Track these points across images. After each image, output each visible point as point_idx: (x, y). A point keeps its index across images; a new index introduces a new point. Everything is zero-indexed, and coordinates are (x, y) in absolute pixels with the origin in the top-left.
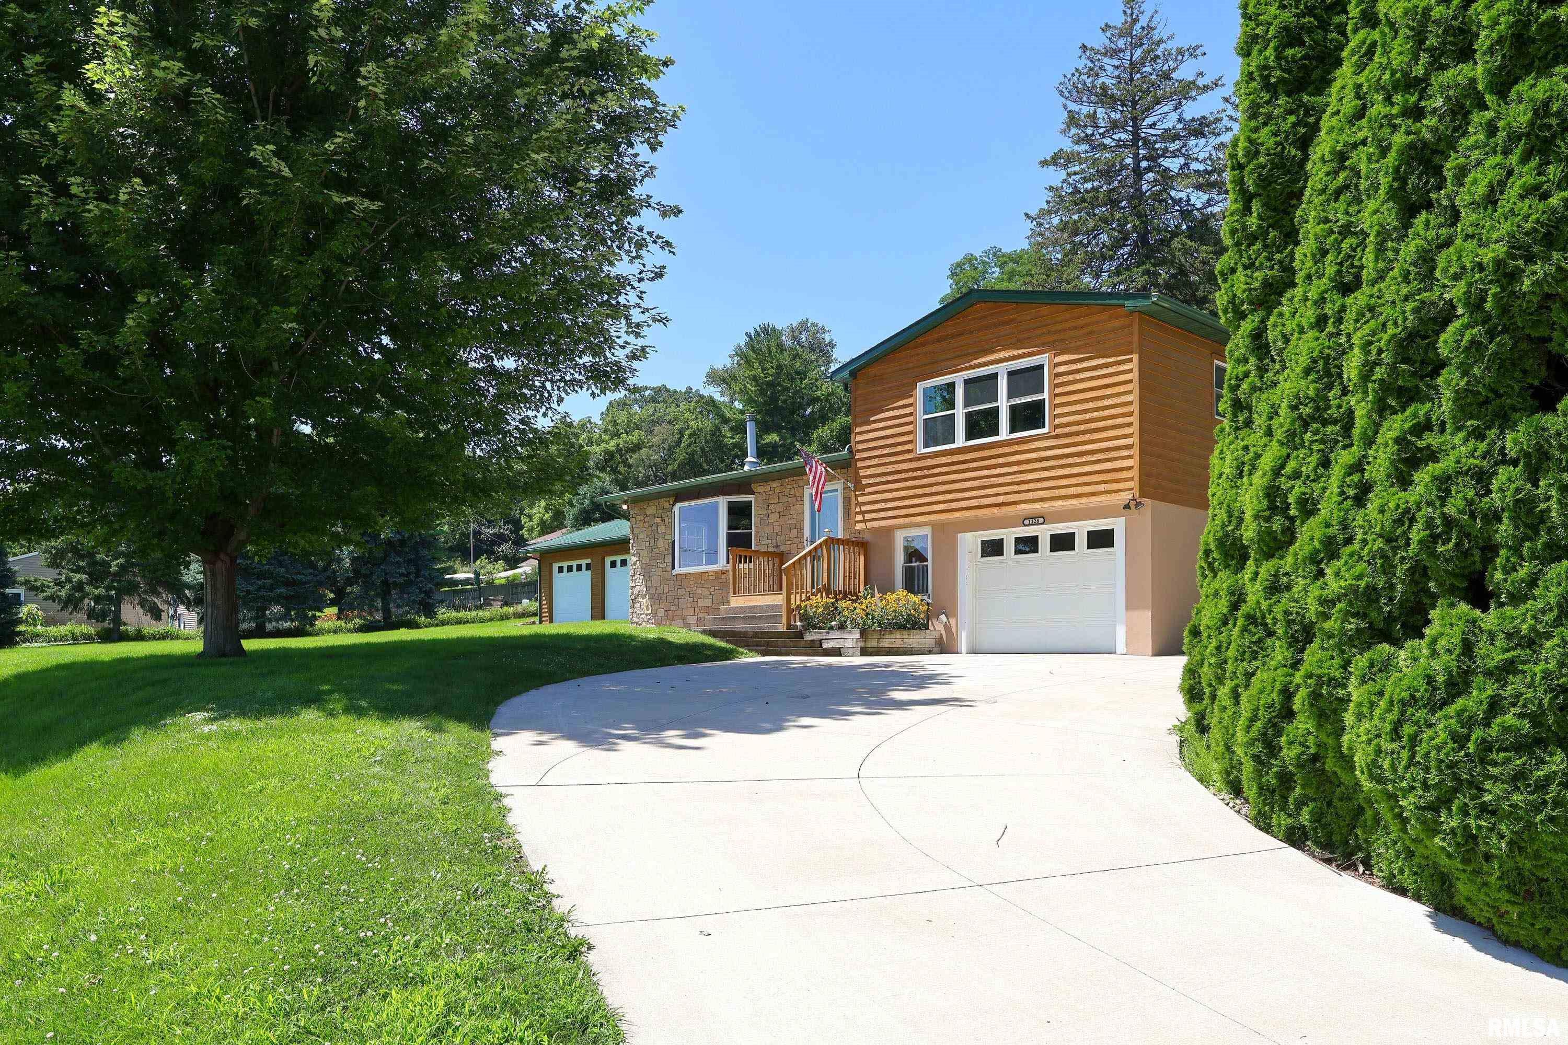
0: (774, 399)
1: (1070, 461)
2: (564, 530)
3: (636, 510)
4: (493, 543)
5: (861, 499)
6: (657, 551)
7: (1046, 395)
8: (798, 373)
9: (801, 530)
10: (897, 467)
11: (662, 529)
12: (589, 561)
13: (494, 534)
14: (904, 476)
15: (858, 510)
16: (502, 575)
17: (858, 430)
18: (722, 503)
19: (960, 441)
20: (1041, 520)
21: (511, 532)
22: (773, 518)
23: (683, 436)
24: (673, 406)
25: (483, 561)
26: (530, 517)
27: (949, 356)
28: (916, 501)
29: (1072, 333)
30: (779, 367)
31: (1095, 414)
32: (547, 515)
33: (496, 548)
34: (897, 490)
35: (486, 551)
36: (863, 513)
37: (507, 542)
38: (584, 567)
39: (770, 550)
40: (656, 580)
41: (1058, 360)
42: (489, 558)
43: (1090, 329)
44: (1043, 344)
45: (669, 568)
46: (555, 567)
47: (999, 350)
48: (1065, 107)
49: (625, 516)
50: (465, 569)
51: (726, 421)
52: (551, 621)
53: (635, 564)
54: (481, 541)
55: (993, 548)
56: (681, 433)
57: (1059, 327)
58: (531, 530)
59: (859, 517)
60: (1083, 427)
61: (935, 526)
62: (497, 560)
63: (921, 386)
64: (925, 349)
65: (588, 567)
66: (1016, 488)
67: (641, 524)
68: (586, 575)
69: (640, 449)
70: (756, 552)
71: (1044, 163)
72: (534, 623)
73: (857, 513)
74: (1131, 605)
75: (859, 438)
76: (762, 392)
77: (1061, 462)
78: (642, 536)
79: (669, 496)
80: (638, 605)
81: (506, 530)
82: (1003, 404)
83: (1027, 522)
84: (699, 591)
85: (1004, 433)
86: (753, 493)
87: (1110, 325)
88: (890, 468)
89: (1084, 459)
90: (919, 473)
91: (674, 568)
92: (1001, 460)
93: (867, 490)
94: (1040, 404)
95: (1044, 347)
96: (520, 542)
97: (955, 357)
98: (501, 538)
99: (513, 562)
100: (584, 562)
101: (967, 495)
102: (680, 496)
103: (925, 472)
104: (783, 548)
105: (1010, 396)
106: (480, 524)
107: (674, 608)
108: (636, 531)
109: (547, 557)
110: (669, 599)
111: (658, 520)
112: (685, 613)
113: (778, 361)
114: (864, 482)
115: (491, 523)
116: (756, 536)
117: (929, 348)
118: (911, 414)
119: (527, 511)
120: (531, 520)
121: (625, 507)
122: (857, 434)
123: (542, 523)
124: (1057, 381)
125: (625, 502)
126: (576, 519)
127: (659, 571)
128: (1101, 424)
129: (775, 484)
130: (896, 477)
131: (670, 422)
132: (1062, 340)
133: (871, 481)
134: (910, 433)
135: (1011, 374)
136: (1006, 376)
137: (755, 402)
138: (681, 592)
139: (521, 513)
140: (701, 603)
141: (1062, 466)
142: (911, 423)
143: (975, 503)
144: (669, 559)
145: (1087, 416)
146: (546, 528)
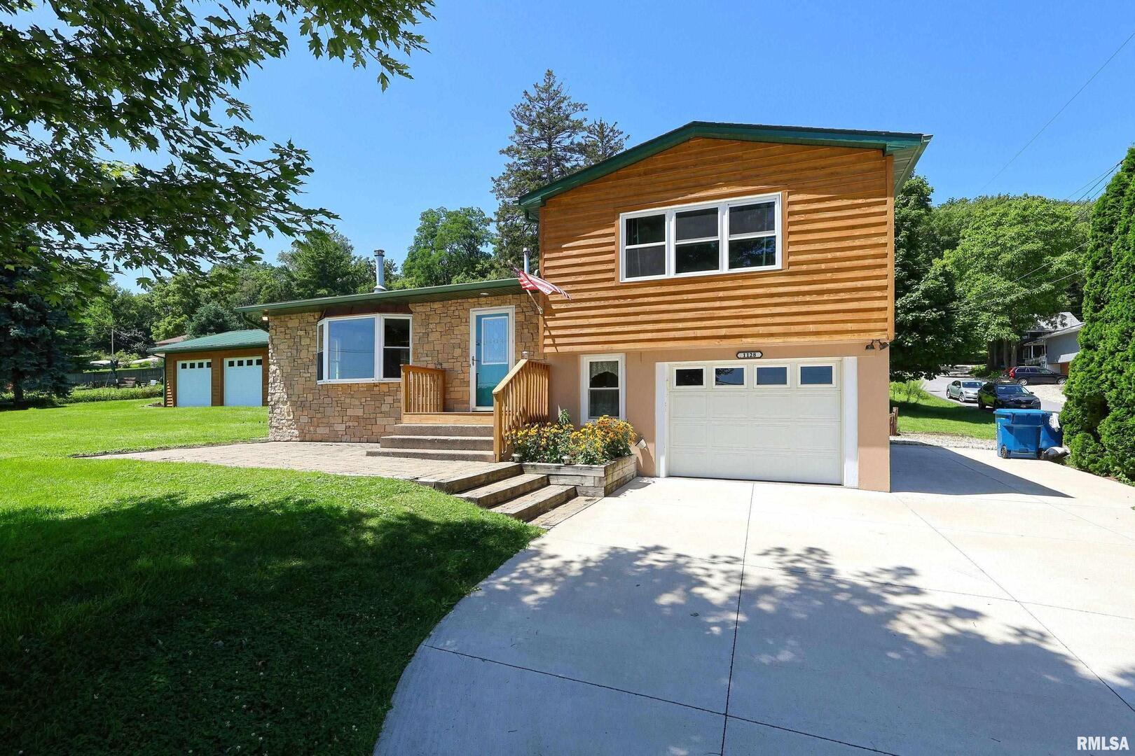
0: (323, 270)
1: (808, 298)
2: (185, 337)
3: (276, 323)
4: (129, 342)
5: (550, 324)
6: (299, 361)
7: (778, 232)
8: (338, 258)
9: (466, 350)
10: (594, 294)
11: (305, 342)
12: (210, 361)
13: (130, 336)
14: (602, 304)
15: (547, 333)
16: (136, 362)
17: (546, 256)
18: (379, 320)
19: (670, 272)
20: (758, 355)
21: (143, 335)
22: (432, 337)
23: (262, 288)
24: (256, 271)
25: (121, 353)
26: (157, 328)
27: (659, 189)
28: (618, 329)
29: (809, 173)
30: (327, 253)
31: (838, 254)
32: (170, 327)
33: (132, 345)
34: (594, 317)
35: (124, 347)
36: (553, 337)
37: (140, 342)
38: (205, 365)
39: (430, 366)
40: (298, 389)
41: (792, 198)
42: (126, 351)
43: (832, 170)
44: (776, 183)
45: (314, 378)
46: (179, 364)
47: (722, 186)
48: (515, 123)
49: (265, 326)
50: (108, 357)
51: (294, 280)
52: (175, 405)
53: (275, 372)
54: (121, 341)
55: (689, 378)
56: (261, 286)
57: (794, 166)
58: (158, 336)
59: (548, 341)
60: (823, 266)
61: (628, 353)
62: (132, 353)
63: (624, 217)
64: (626, 181)
65: (209, 365)
66: (740, 322)
67: (282, 336)
68: (207, 372)
69: (235, 293)
70: (412, 367)
71: (502, 152)
72: (159, 404)
73: (545, 337)
74: (864, 441)
75: (548, 264)
76: (316, 266)
77: (796, 299)
78: (281, 347)
79: (314, 311)
80: (278, 411)
81: (139, 334)
82: (724, 237)
83: (741, 355)
84: (348, 401)
85: (724, 267)
86: (411, 313)
87: (858, 167)
88: (586, 295)
89: (825, 297)
90: (622, 302)
91: (320, 377)
92: (721, 294)
93: (558, 315)
94: (771, 241)
95: (774, 185)
96: (151, 343)
97: (667, 191)
98: (136, 339)
99: (144, 355)
100: (205, 362)
101: (680, 325)
102: (327, 311)
103: (629, 301)
104: (445, 366)
105: (732, 231)
106: (120, 330)
107: (319, 416)
108: (275, 342)
109: (173, 356)
110: (314, 407)
111: (302, 333)
112: (332, 421)
113: (327, 249)
114: (554, 307)
115: (127, 330)
116: (414, 354)
117: (635, 180)
118: (613, 244)
119: (155, 324)
120: (158, 329)
121: (265, 319)
122: (546, 260)
123: (166, 331)
124: (792, 219)
125: (266, 314)
126: (195, 329)
127: (302, 381)
128: (848, 264)
129: (437, 305)
130: (593, 304)
131: (253, 279)
132: (796, 179)
133: (563, 306)
134: (612, 261)
135: (732, 210)
136: (727, 212)
137: (313, 270)
138: (327, 400)
139: (151, 325)
140: (350, 412)
141: (797, 303)
142: (613, 252)
143: (691, 334)
144: (314, 369)
145: (829, 256)
146: (169, 335)
